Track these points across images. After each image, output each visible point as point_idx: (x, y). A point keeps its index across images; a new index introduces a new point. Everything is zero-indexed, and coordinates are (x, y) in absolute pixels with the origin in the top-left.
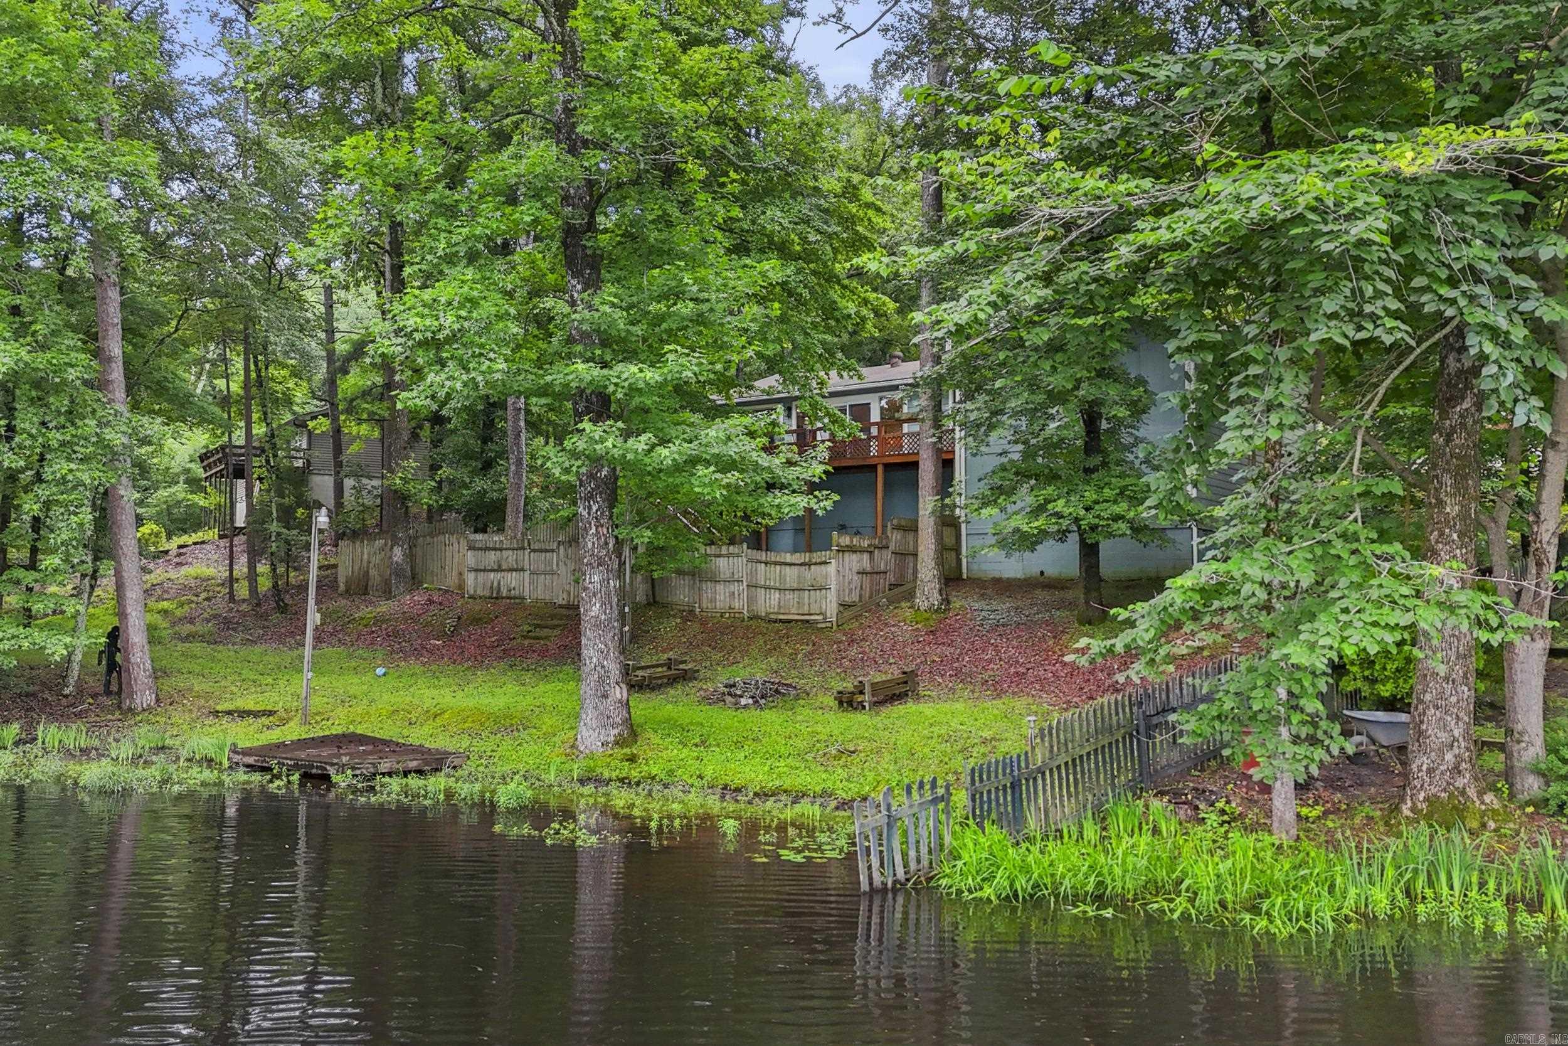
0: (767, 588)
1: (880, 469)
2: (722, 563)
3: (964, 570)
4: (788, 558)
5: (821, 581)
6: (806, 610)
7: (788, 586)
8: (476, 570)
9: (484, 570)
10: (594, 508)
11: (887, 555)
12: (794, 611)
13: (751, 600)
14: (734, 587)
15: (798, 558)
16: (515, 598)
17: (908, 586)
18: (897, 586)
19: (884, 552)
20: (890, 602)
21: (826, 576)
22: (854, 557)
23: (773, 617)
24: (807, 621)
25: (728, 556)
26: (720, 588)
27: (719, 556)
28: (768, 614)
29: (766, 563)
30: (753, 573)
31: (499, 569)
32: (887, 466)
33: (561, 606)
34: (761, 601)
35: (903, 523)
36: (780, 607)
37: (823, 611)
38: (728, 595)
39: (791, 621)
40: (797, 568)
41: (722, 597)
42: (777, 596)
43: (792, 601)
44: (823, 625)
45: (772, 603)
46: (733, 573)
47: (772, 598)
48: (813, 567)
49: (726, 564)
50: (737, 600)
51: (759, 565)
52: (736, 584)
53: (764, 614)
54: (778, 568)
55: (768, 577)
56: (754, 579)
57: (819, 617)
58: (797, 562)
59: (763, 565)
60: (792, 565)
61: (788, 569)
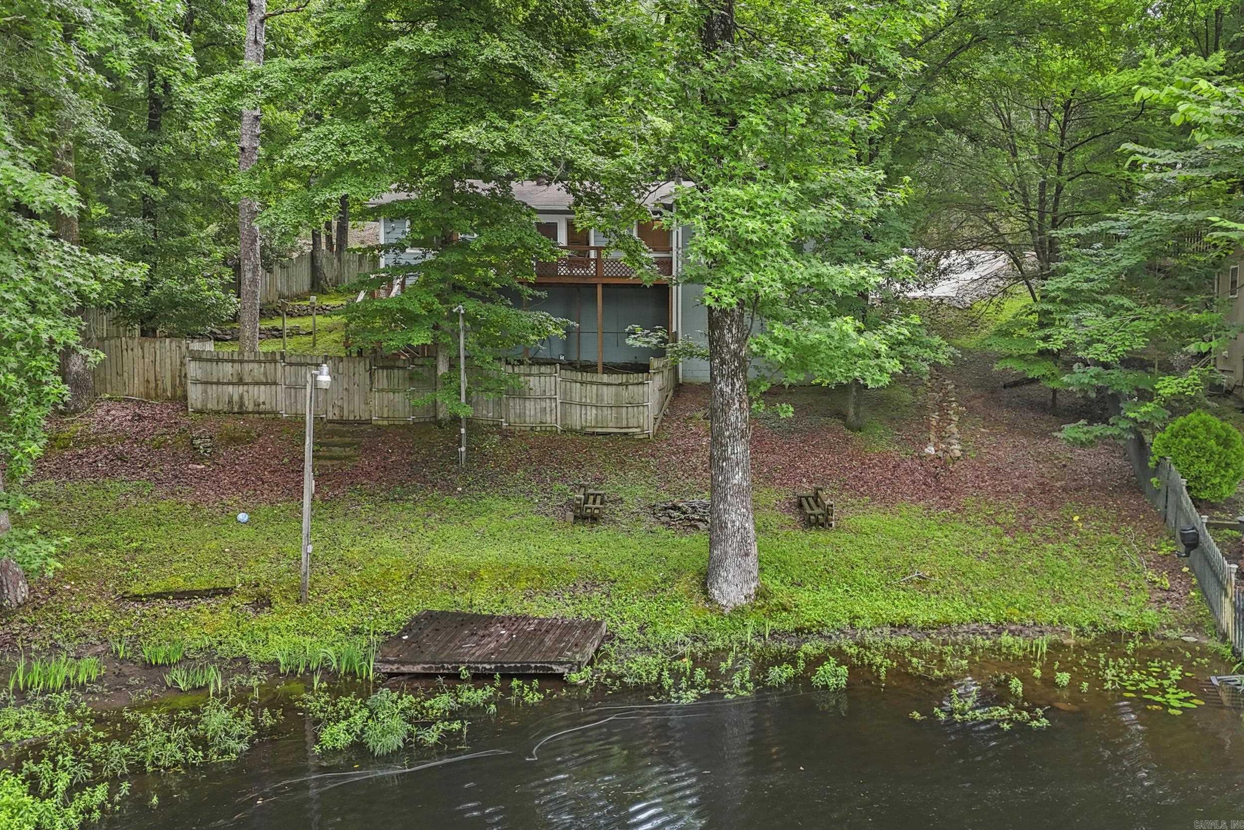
0: (583, 404)
1: (600, 289)
2: (533, 382)
3: (680, 377)
4: (605, 379)
5: (638, 399)
6: (624, 424)
7: (605, 403)
8: (206, 383)
9: (218, 383)
10: (737, 386)
12: (611, 425)
13: (564, 415)
14: (546, 404)
15: (615, 379)
16: (265, 413)
18: (667, 397)
19: (666, 370)
21: (644, 395)
22: (658, 377)
23: (588, 430)
24: (626, 434)
25: (540, 375)
26: (530, 404)
27: (530, 375)
28: (583, 428)
29: (582, 383)
30: (567, 392)
31: (241, 382)
33: (331, 421)
34: (576, 417)
36: (597, 421)
37: (641, 424)
38: (538, 410)
39: (610, 434)
40: (614, 388)
41: (532, 412)
42: (594, 411)
43: (609, 416)
44: (641, 437)
45: (589, 418)
46: (545, 391)
47: (589, 413)
48: (630, 387)
49: (537, 384)
50: (548, 415)
51: (574, 385)
52: (548, 401)
53: (578, 428)
54: (594, 387)
55: (584, 394)
56: (568, 397)
57: (638, 430)
58: (613, 382)
59: (578, 384)
60: (608, 384)
61: (605, 388)
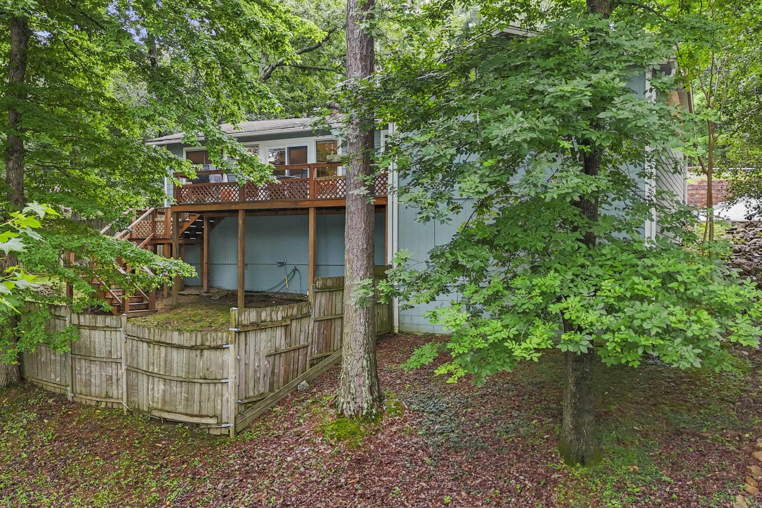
0: (150, 374)
1: (312, 212)
2: (98, 336)
3: (396, 323)
4: (176, 338)
5: (215, 372)
6: (196, 410)
7: (174, 375)
11: (309, 325)
12: (180, 408)
13: (131, 388)
14: (110, 370)
15: (186, 339)
17: (335, 356)
18: (320, 359)
19: (305, 322)
20: (312, 383)
21: (222, 367)
22: (263, 336)
23: (156, 413)
24: (197, 425)
25: (105, 329)
26: (95, 369)
27: (95, 328)
28: (150, 409)
29: (149, 343)
30: (133, 354)
32: (318, 209)
34: (143, 393)
35: (329, 283)
36: (164, 402)
37: (218, 413)
38: (104, 379)
39: (176, 422)
40: (186, 352)
41: (98, 382)
42: (162, 387)
43: (179, 396)
44: (218, 432)
45: (156, 395)
46: (110, 352)
47: (156, 389)
48: (206, 352)
49: (102, 340)
50: (114, 387)
51: (140, 344)
52: (114, 366)
53: (146, 409)
54: (163, 349)
55: (151, 360)
56: (135, 362)
57: (213, 421)
58: (186, 344)
59: (145, 345)
60: (180, 347)
61: (175, 352)
